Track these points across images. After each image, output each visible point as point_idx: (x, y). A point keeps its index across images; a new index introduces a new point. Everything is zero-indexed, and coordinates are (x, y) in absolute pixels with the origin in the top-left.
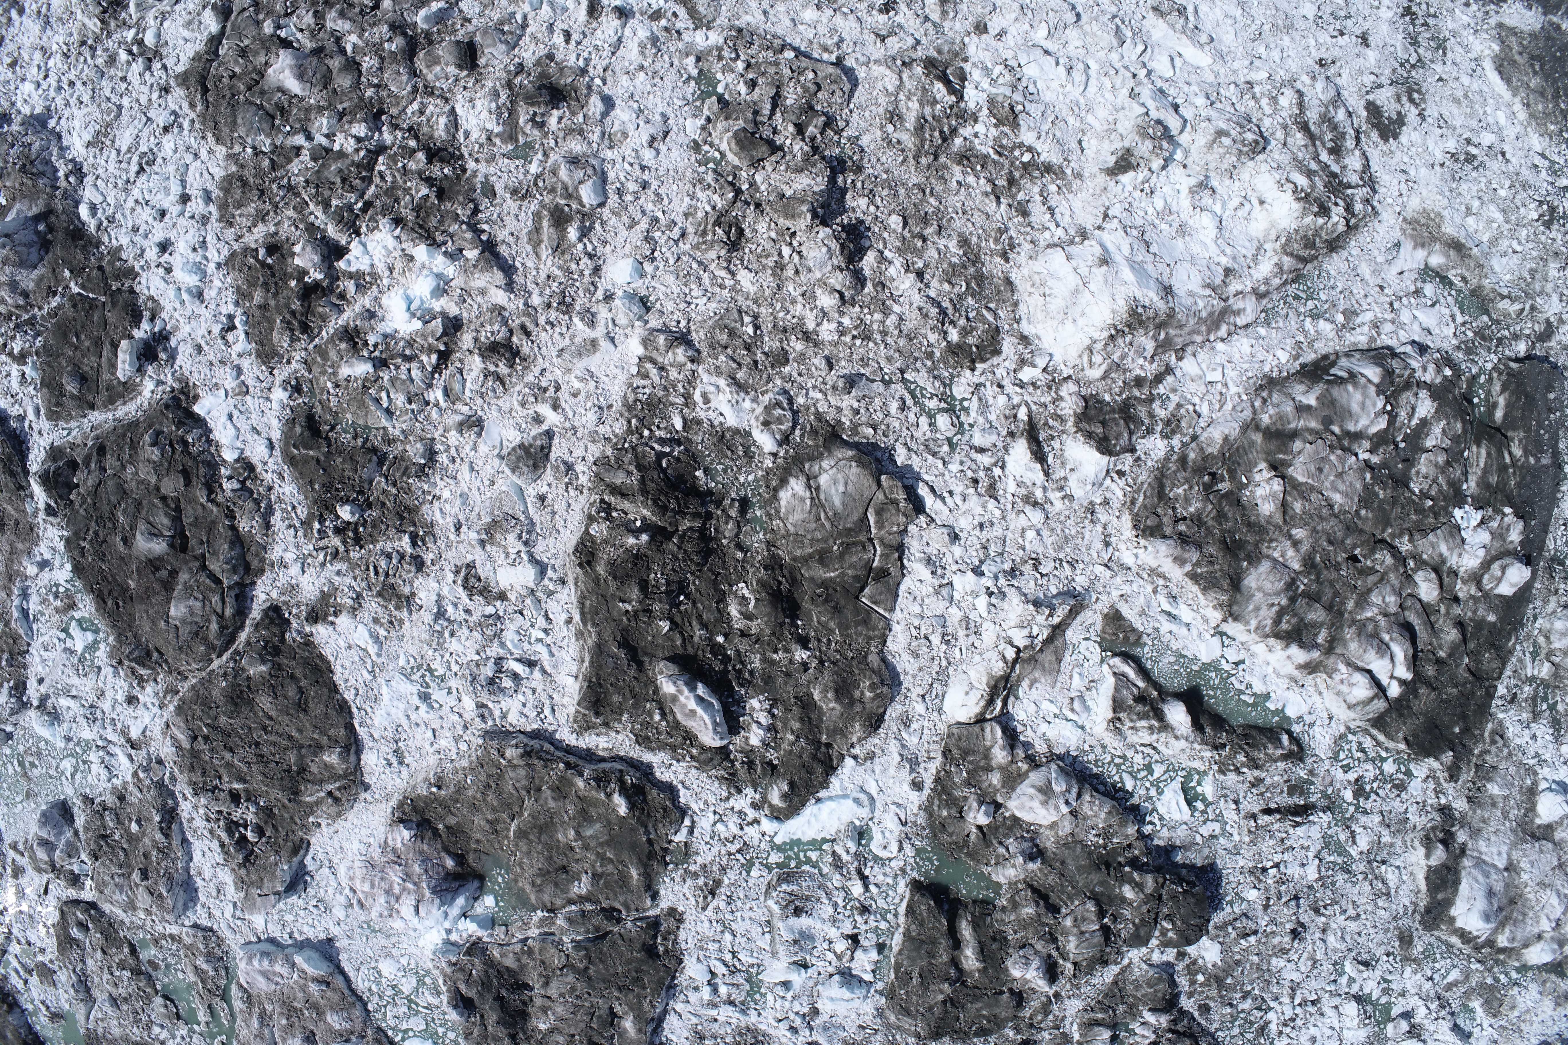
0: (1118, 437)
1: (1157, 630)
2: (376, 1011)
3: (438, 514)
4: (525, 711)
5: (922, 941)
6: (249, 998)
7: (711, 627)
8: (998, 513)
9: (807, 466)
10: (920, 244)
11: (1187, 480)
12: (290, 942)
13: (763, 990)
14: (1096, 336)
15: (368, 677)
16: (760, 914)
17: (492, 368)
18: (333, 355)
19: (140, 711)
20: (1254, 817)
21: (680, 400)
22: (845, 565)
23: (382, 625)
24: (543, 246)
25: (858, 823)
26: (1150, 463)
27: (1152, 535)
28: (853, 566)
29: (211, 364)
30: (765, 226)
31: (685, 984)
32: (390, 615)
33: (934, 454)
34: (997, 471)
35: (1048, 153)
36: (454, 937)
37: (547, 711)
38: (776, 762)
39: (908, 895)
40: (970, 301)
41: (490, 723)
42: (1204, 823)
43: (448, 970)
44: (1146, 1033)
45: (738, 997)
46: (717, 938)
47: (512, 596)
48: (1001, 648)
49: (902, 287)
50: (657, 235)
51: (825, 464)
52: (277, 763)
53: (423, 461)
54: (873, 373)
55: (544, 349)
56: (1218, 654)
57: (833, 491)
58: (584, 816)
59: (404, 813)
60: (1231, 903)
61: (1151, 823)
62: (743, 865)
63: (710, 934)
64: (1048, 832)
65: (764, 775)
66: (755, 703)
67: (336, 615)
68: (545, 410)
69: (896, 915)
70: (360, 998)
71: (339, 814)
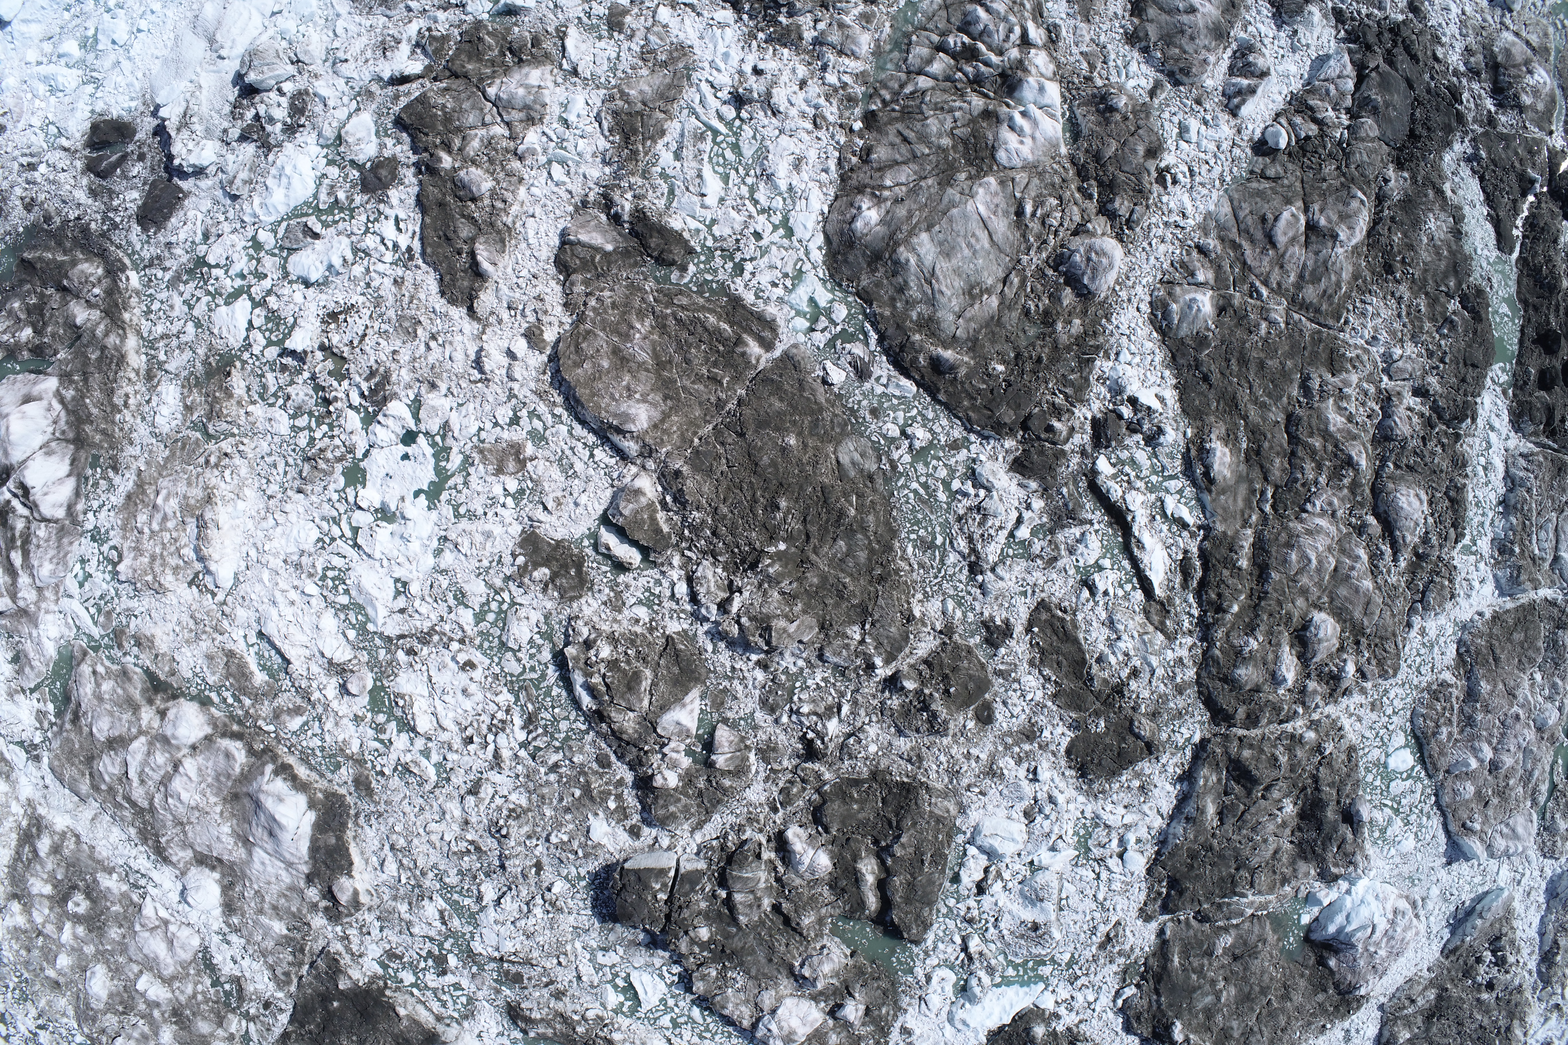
6: (1533, 793)
13: (1076, 839)
16: (1068, 917)
31: (1149, 846)
36: (1344, 885)
42: (614, 966)
43: (1358, 858)
45: (1101, 832)
58: (1210, 1013)
59: (1358, 1004)
60: (580, 878)
61: (673, 975)
62: (1077, 965)
63: (1117, 898)
64: (786, 993)
69: (938, 911)
70: (1438, 807)
71: (1408, 983)
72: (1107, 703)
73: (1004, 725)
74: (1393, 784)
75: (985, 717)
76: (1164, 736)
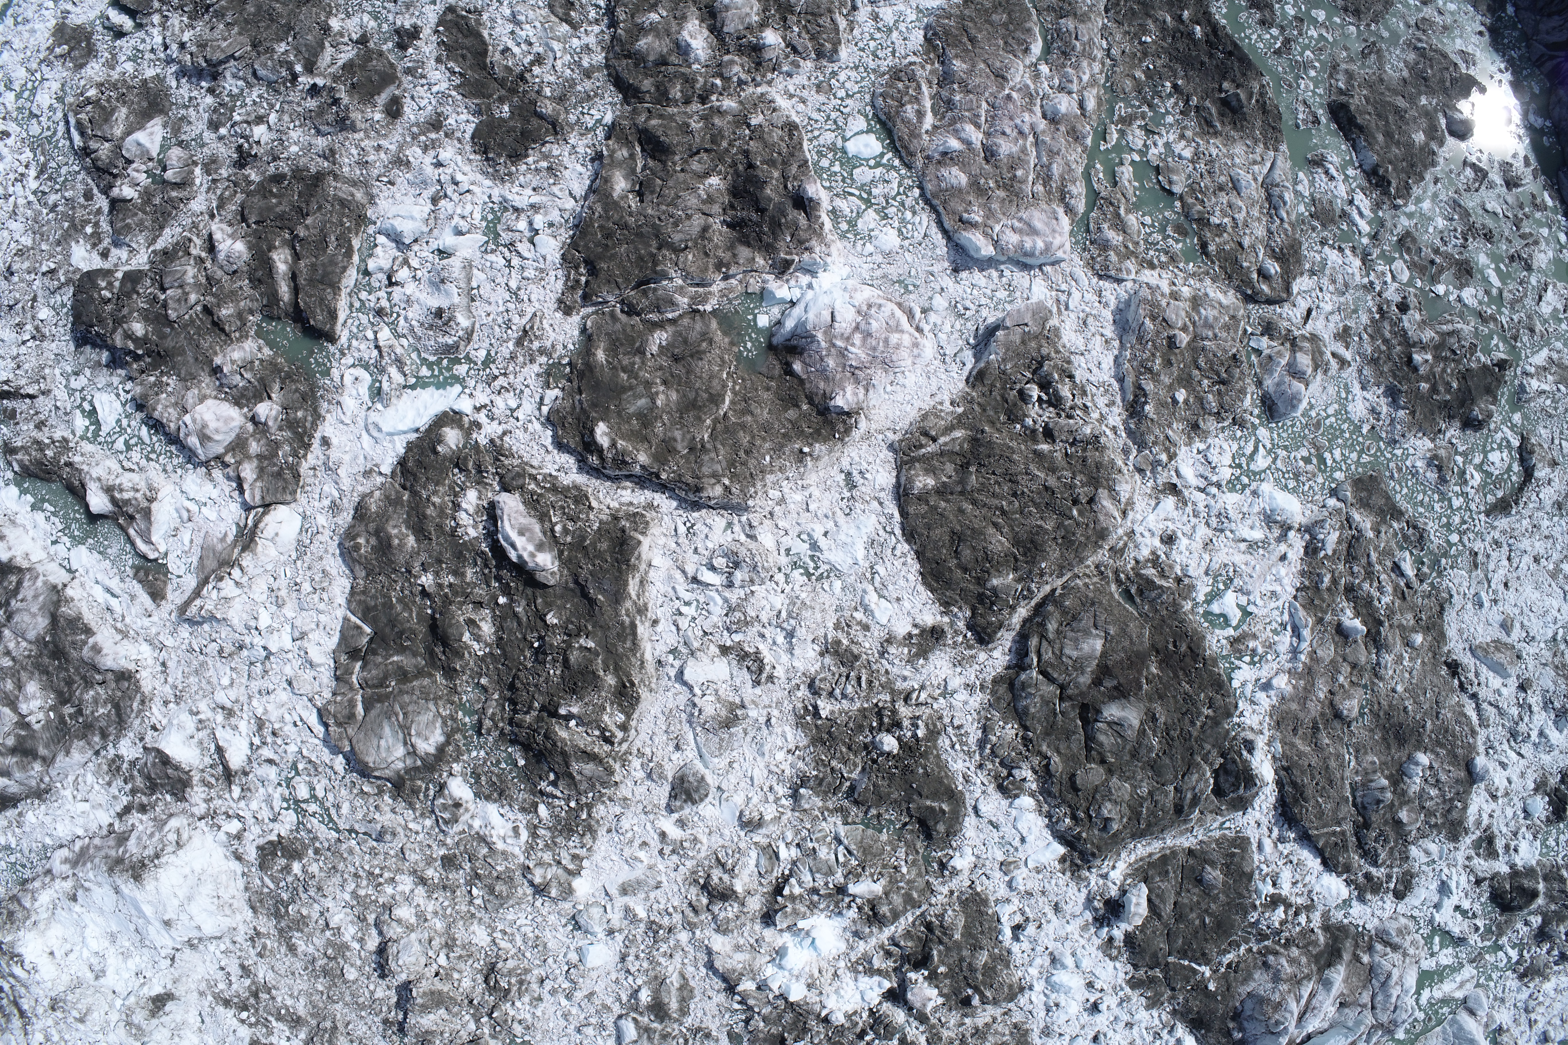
0: (154, 764)
1: (122, 580)
2: (910, 188)
3: (790, 737)
4: (706, 530)
5: (322, 283)
6: (1063, 197)
7: (510, 613)
8: (255, 703)
9: (419, 763)
10: (330, 951)
11: (97, 719)
12: (1002, 267)
13: (484, 224)
14: (173, 857)
15: (878, 568)
16: (479, 308)
17: (726, 877)
18: (897, 900)
19: (1159, 527)
20: (43, 393)
21: (541, 832)
22: (382, 667)
23: (859, 623)
24: (677, 985)
25: (379, 406)
26: (131, 735)
27: (123, 673)
28: (377, 666)
29: (1043, 893)
30: (463, 984)
31: (563, 230)
32: (848, 634)
33: (310, 762)
34: (257, 741)
35: (228, 1016)
36: (805, 279)
37: (682, 529)
38: (456, 471)
39: (338, 327)
40: (285, 896)
41: (744, 519)
42: (83, 389)
43: (815, 242)
44: (135, 174)
45: (509, 215)
46: (525, 282)
47: (714, 650)
48: (246, 578)
49: (342, 916)
50: (566, 985)
51: (400, 765)
52: (994, 473)
53: (802, 791)
54: (365, 841)
55: (676, 889)
56: (73, 552)
57: (390, 741)
58: (646, 419)
59: (844, 422)
60: (63, 306)
61: (128, 392)
62: (494, 362)
63: (532, 287)
64: (208, 392)
65: (466, 458)
66: (472, 533)
67: (910, 636)
68: (674, 833)
69: (351, 305)
70: (927, 202)
71: (924, 417)
72: (513, 91)
73: (412, 117)
74: (856, 172)
75: (394, 110)
76: (572, 118)
